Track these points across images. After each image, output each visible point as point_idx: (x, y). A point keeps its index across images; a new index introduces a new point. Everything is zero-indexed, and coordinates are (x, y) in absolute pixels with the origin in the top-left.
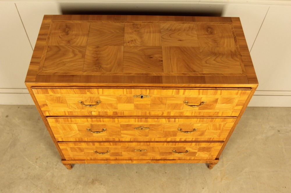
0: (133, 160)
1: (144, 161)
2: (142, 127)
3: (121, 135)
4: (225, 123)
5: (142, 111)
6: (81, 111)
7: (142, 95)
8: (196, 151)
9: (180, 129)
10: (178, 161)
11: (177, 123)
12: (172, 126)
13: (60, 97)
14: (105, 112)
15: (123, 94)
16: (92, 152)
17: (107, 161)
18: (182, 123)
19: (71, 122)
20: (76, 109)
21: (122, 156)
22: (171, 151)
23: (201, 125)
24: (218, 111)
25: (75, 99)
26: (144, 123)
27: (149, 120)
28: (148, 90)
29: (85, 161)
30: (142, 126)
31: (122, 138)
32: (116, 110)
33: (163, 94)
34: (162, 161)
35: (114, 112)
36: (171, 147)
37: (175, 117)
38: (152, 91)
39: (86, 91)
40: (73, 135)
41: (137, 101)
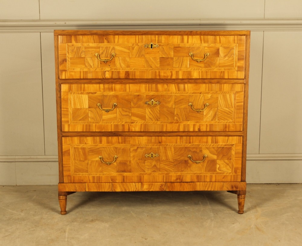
0: (143, 182)
1: (156, 183)
2: (153, 100)
3: (131, 116)
4: (235, 92)
5: (152, 69)
6: (96, 71)
7: (152, 43)
8: (215, 157)
9: (191, 104)
10: (197, 183)
11: (187, 93)
12: (183, 99)
13: (80, 47)
14: (118, 71)
15: (135, 42)
16: (97, 161)
17: (113, 183)
18: (192, 92)
19: (84, 91)
20: (91, 67)
21: (130, 171)
22: (187, 159)
23: (211, 96)
24: (223, 70)
25: (93, 51)
26: (155, 92)
27: (160, 86)
28: (157, 36)
29: (86, 184)
30: (152, 97)
31: (132, 124)
32: (128, 69)
33: (169, 43)
34: (178, 183)
35: (126, 71)
36: (186, 148)
37: (184, 81)
38: (160, 36)
39: (104, 39)
40: (81, 118)
41: (148, 53)
